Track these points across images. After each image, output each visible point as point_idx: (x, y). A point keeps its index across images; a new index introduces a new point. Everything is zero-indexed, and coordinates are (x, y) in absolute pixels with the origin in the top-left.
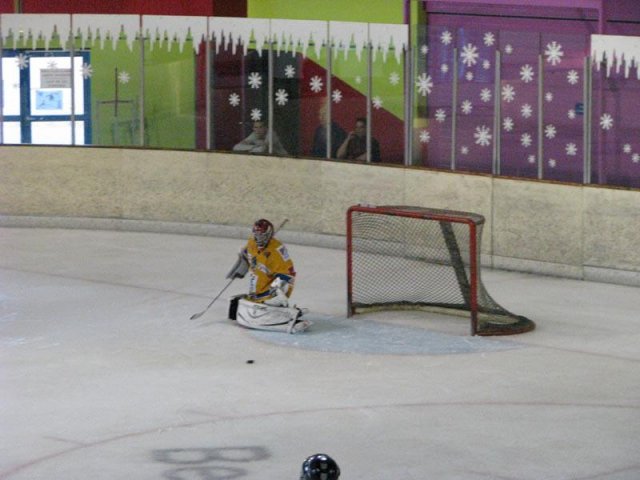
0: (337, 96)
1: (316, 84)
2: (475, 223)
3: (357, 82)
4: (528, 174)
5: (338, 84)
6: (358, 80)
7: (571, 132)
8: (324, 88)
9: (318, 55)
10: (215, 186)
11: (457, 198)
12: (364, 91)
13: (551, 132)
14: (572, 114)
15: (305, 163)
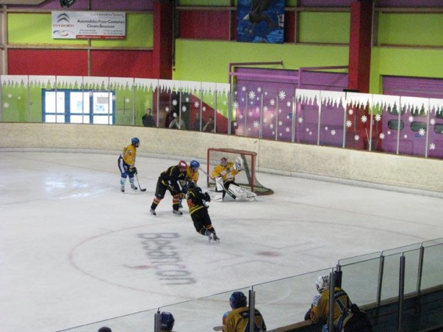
0: (204, 109)
1: (197, 104)
2: (253, 155)
3: (211, 104)
4: (272, 138)
5: (204, 105)
6: (212, 103)
7: (288, 124)
8: (199, 106)
9: (197, 94)
10: (159, 140)
11: (246, 146)
12: (214, 108)
13: (281, 123)
14: (288, 117)
15: (192, 133)
